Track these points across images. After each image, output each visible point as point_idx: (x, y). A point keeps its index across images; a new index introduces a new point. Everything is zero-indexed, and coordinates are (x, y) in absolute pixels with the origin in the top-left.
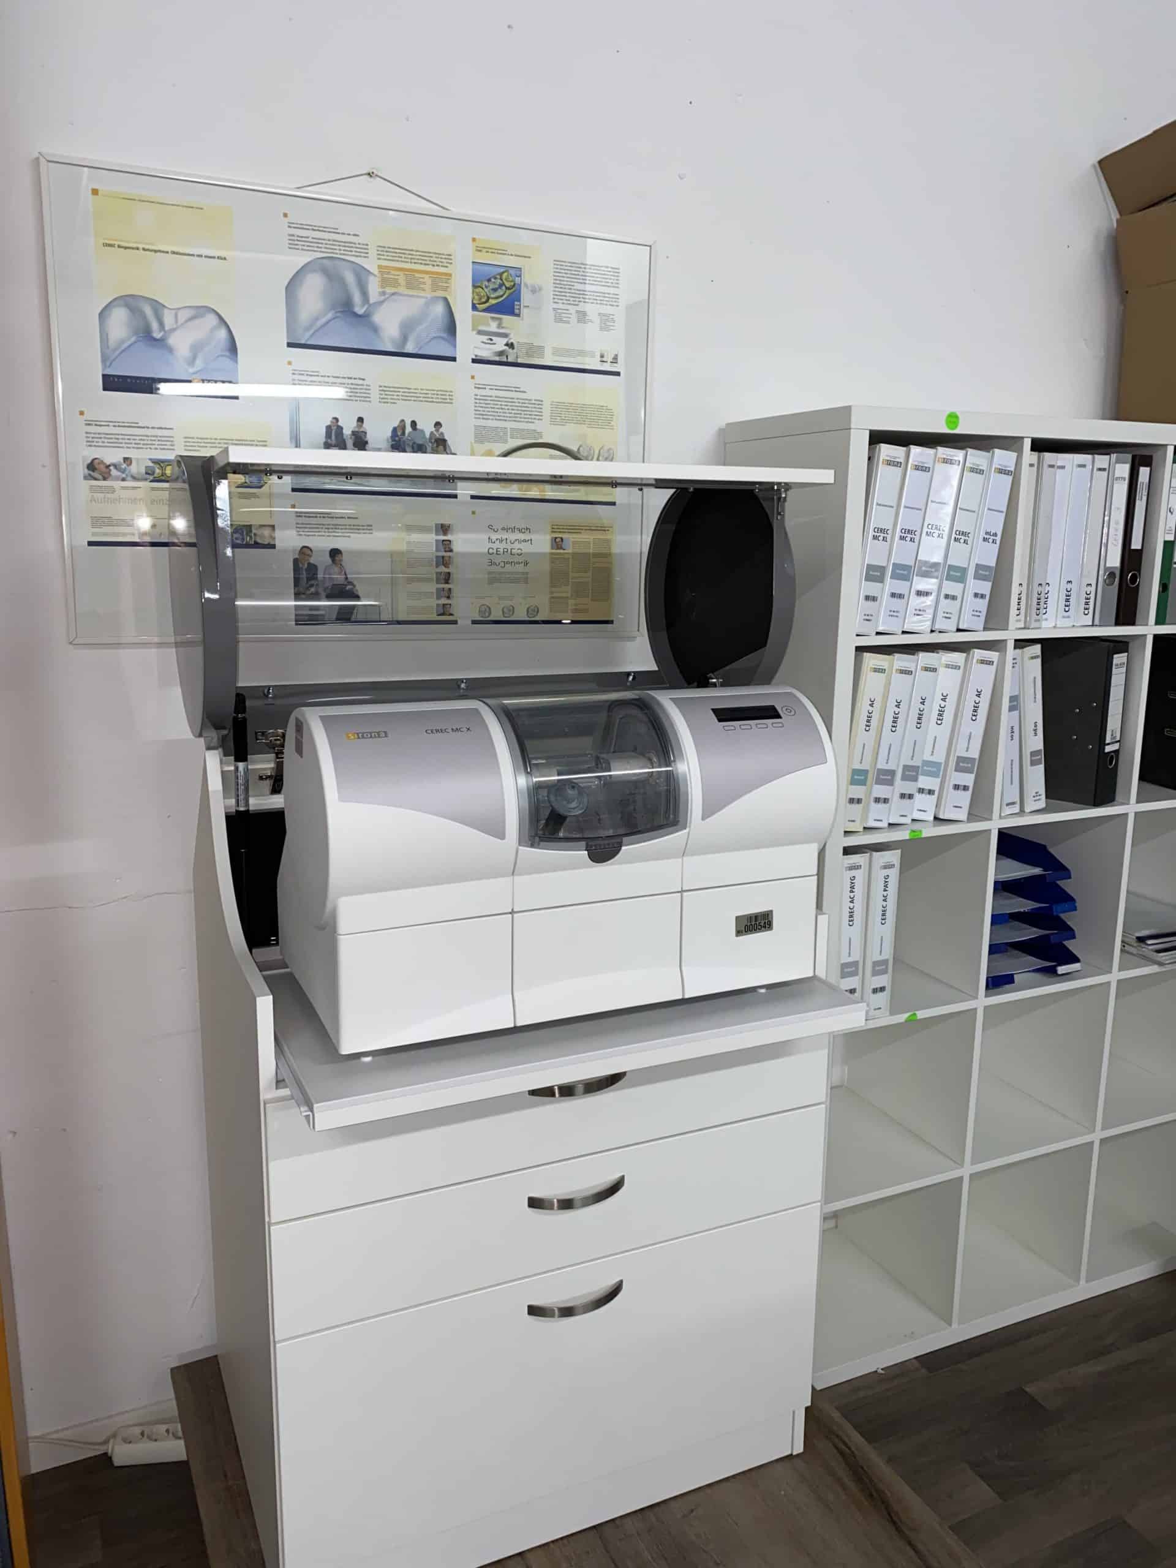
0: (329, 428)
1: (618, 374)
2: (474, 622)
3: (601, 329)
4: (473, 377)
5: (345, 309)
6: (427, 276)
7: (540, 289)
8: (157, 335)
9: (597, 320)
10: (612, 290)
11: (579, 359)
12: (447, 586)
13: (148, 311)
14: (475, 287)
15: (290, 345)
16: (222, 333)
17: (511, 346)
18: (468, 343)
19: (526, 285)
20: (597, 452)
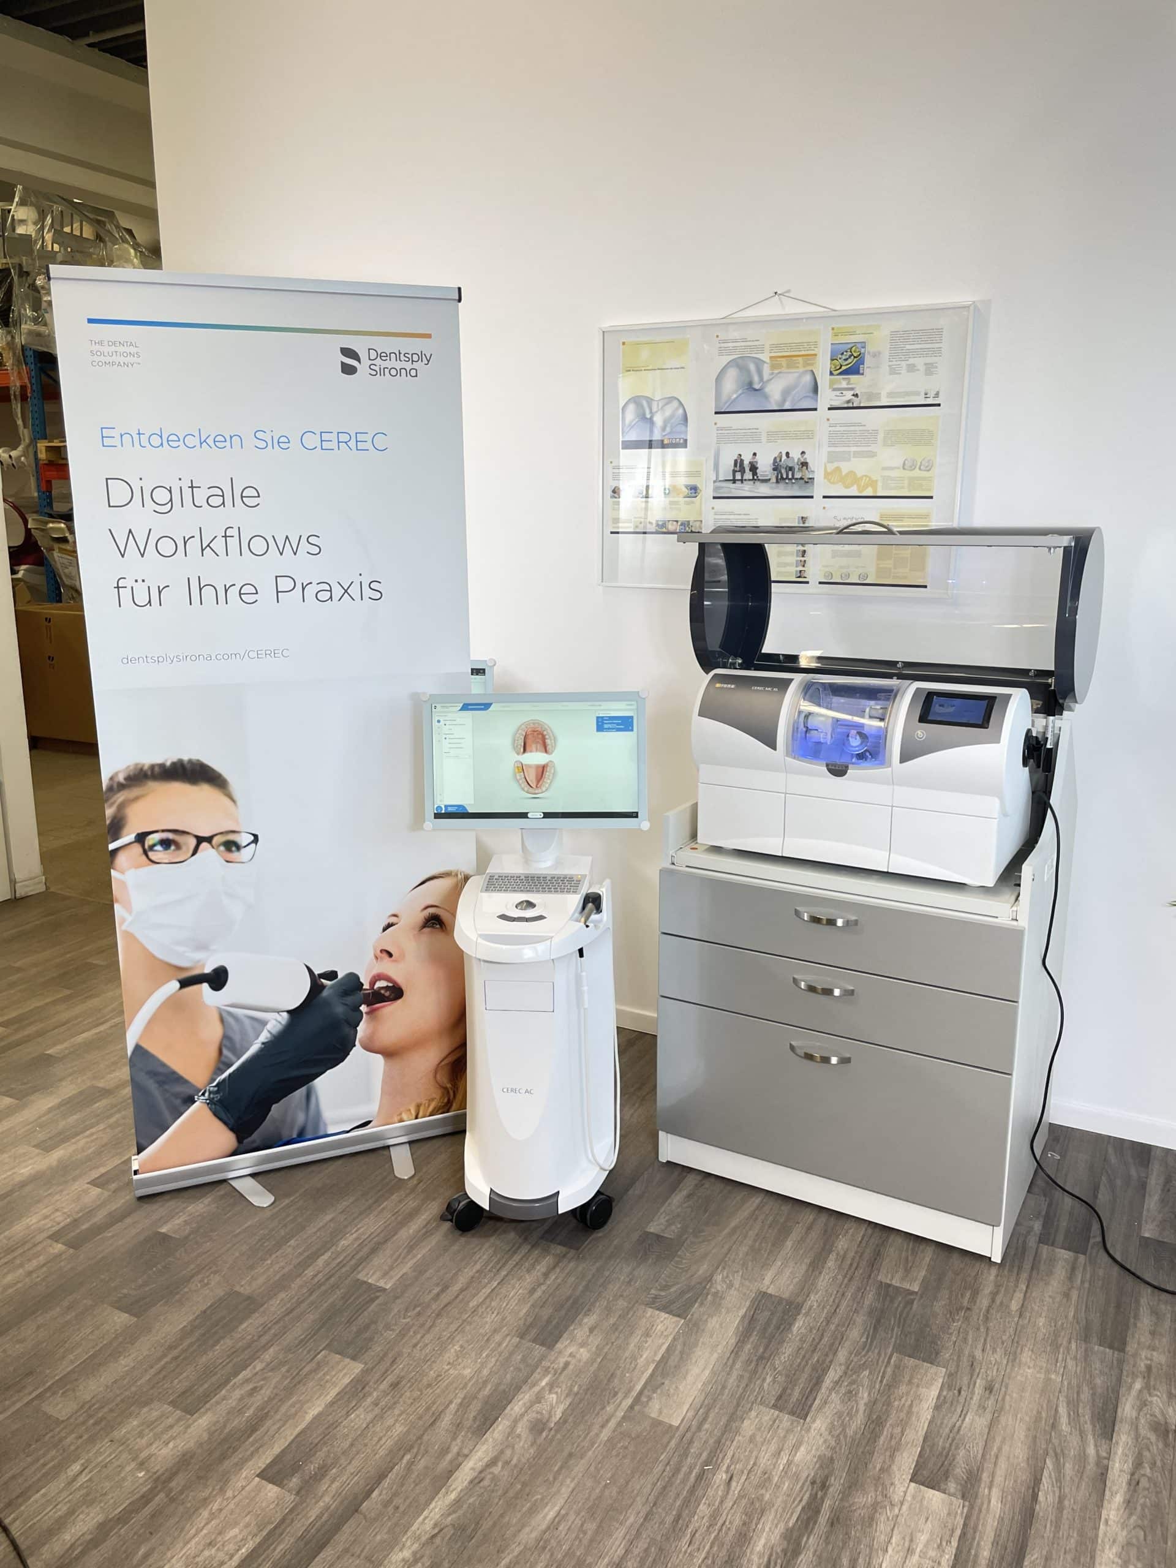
0: (736, 461)
1: (939, 405)
2: (820, 583)
3: (926, 374)
4: (828, 420)
5: (750, 387)
6: (800, 359)
7: (880, 353)
8: (648, 416)
9: (922, 368)
10: (937, 345)
11: (906, 398)
12: (803, 559)
13: (645, 403)
14: (832, 360)
15: (716, 413)
16: (681, 411)
17: (856, 395)
18: (827, 397)
19: (869, 353)
20: (919, 464)
